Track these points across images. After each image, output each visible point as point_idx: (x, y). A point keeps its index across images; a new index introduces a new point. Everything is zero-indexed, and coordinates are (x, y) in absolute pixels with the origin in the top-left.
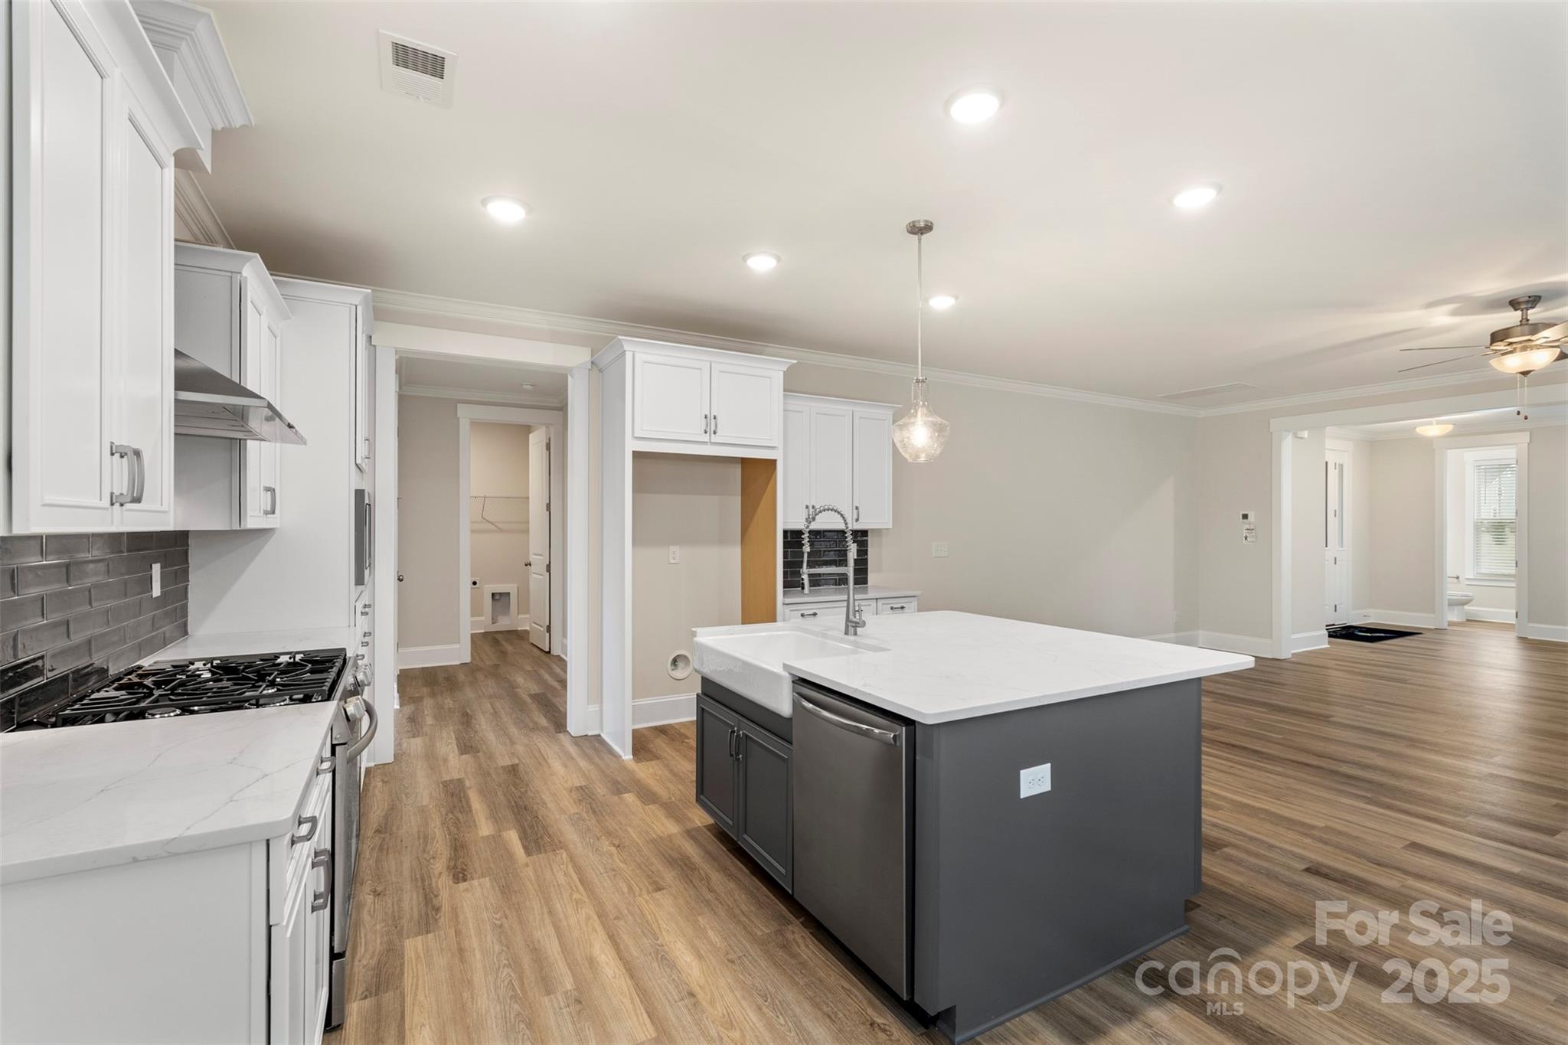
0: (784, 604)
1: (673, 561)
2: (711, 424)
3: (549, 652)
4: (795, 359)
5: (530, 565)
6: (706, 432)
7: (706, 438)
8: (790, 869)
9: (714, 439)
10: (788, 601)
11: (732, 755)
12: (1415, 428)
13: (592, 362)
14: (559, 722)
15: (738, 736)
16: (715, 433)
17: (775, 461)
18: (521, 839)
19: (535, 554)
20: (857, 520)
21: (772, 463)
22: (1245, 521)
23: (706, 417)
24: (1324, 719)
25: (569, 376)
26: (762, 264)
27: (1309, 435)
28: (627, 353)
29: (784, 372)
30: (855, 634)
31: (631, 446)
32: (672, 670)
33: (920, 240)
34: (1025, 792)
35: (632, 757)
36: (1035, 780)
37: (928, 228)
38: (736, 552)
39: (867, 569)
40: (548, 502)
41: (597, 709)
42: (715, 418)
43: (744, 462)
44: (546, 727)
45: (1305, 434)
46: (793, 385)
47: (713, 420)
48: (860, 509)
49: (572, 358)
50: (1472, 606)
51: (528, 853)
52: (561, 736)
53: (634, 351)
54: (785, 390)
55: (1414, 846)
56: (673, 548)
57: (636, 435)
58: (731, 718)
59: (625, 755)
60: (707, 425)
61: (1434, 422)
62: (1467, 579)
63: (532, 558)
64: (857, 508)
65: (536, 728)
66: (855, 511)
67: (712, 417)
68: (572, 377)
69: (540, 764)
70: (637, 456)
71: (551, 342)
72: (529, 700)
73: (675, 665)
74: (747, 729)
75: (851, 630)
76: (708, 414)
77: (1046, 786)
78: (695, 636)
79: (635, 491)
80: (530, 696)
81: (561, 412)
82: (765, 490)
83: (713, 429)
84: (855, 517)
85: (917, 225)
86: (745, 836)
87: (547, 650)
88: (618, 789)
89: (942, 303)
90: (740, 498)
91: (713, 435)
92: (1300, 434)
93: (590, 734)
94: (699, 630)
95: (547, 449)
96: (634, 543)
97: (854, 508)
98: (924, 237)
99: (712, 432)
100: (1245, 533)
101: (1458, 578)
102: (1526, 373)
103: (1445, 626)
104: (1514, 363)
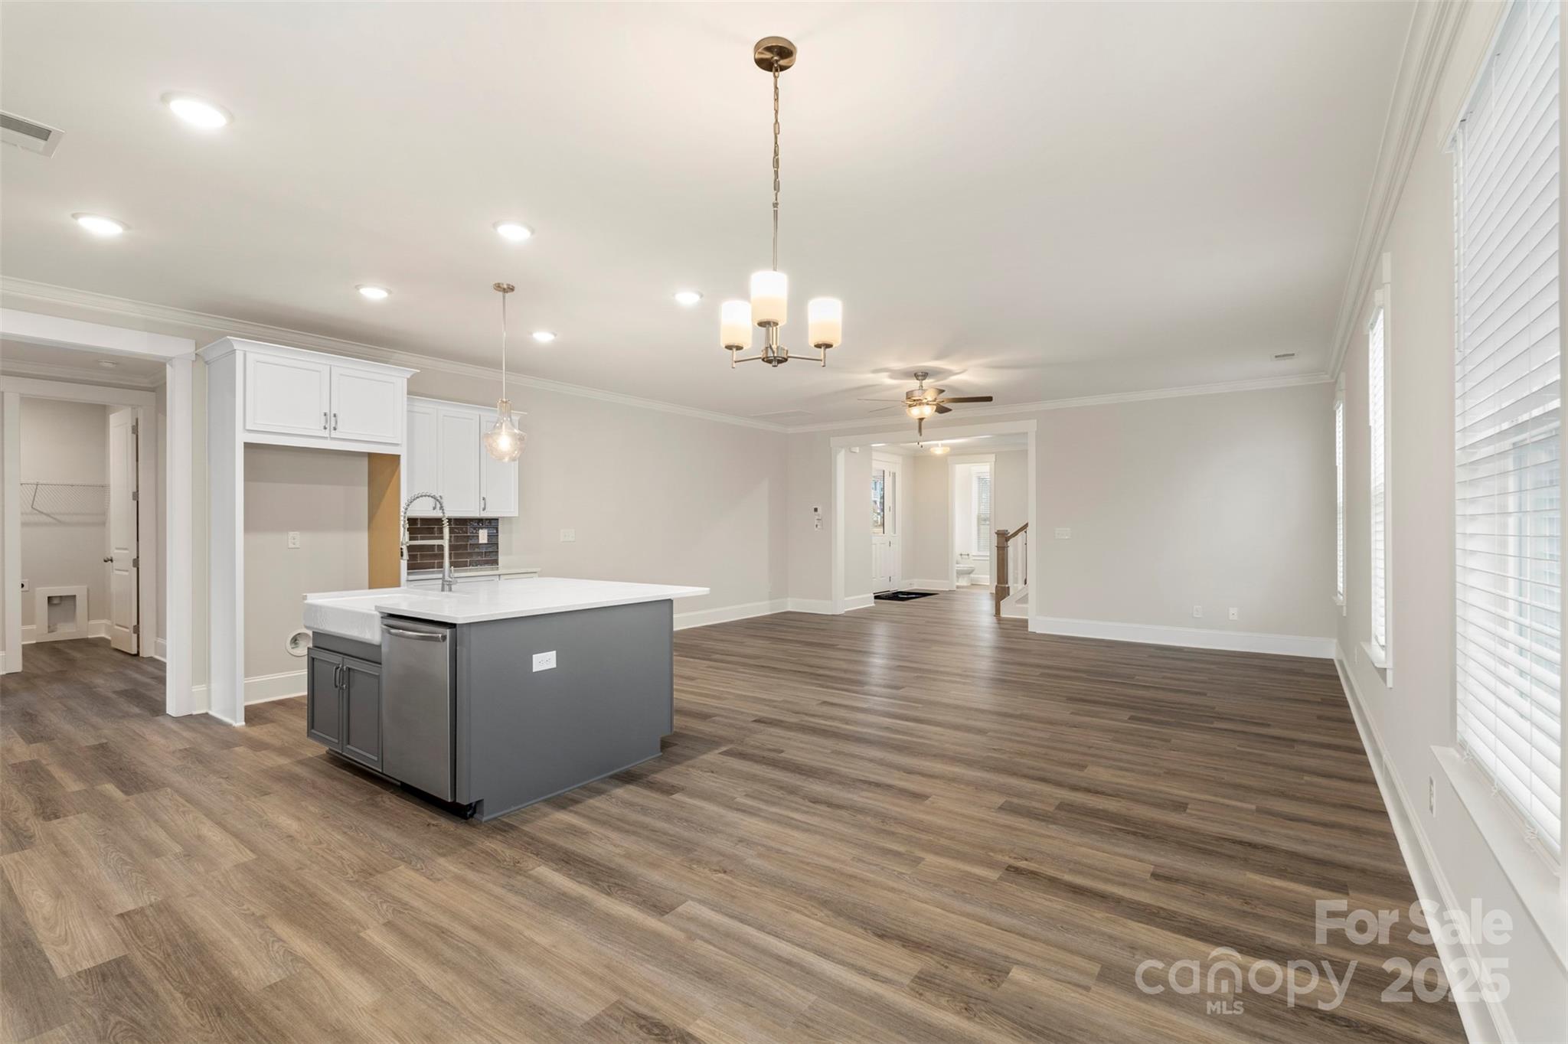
0: (408, 581)
1: (291, 546)
2: (331, 420)
3: (138, 655)
4: (418, 369)
5: (112, 560)
6: (325, 428)
7: (326, 434)
8: (380, 756)
9: (334, 434)
10: (412, 577)
11: (336, 686)
12: (929, 448)
13: (196, 354)
14: (156, 707)
15: (342, 670)
16: (335, 429)
17: (399, 456)
18: (118, 787)
19: (117, 549)
20: (484, 509)
21: (396, 458)
22: (816, 513)
23: (325, 415)
24: (832, 647)
25: (168, 366)
26: (374, 294)
27: (860, 450)
28: (237, 351)
29: (408, 379)
30: (450, 590)
31: (241, 438)
32: (293, 648)
33: (504, 297)
34: (536, 668)
35: (244, 723)
36: (544, 661)
37: (511, 289)
38: (363, 538)
39: (497, 552)
40: (135, 490)
41: (205, 689)
42: (335, 415)
43: (370, 455)
44: (139, 714)
45: (857, 450)
46: (415, 390)
47: (333, 419)
48: (487, 500)
49: (173, 350)
50: (976, 574)
51: (126, 793)
52: (160, 718)
53: (245, 351)
54: (409, 393)
55: (825, 703)
56: (291, 534)
57: (247, 428)
58: (336, 659)
59: (236, 722)
60: (327, 422)
61: (940, 445)
62: (974, 556)
63: (114, 553)
64: (484, 499)
65: (127, 715)
66: (482, 502)
67: (332, 415)
68: (172, 366)
69: (134, 739)
70: (248, 446)
71: (145, 331)
72: (114, 696)
73: (296, 644)
74: (350, 663)
75: (447, 587)
76: (328, 412)
77: (553, 665)
78: (306, 599)
79: (246, 479)
80: (115, 692)
81: (154, 393)
82: (390, 482)
83: (333, 425)
84: (483, 506)
85: (501, 285)
86: (349, 746)
87: (134, 652)
88: (228, 745)
89: (543, 337)
90: (367, 488)
91: (333, 431)
92: (853, 449)
93: (195, 713)
94: (309, 595)
95: (133, 433)
96: (247, 528)
97: (482, 499)
98: (508, 295)
99: (332, 428)
100: (816, 522)
101: (968, 555)
102: (921, 419)
103: (955, 589)
104: (916, 412)
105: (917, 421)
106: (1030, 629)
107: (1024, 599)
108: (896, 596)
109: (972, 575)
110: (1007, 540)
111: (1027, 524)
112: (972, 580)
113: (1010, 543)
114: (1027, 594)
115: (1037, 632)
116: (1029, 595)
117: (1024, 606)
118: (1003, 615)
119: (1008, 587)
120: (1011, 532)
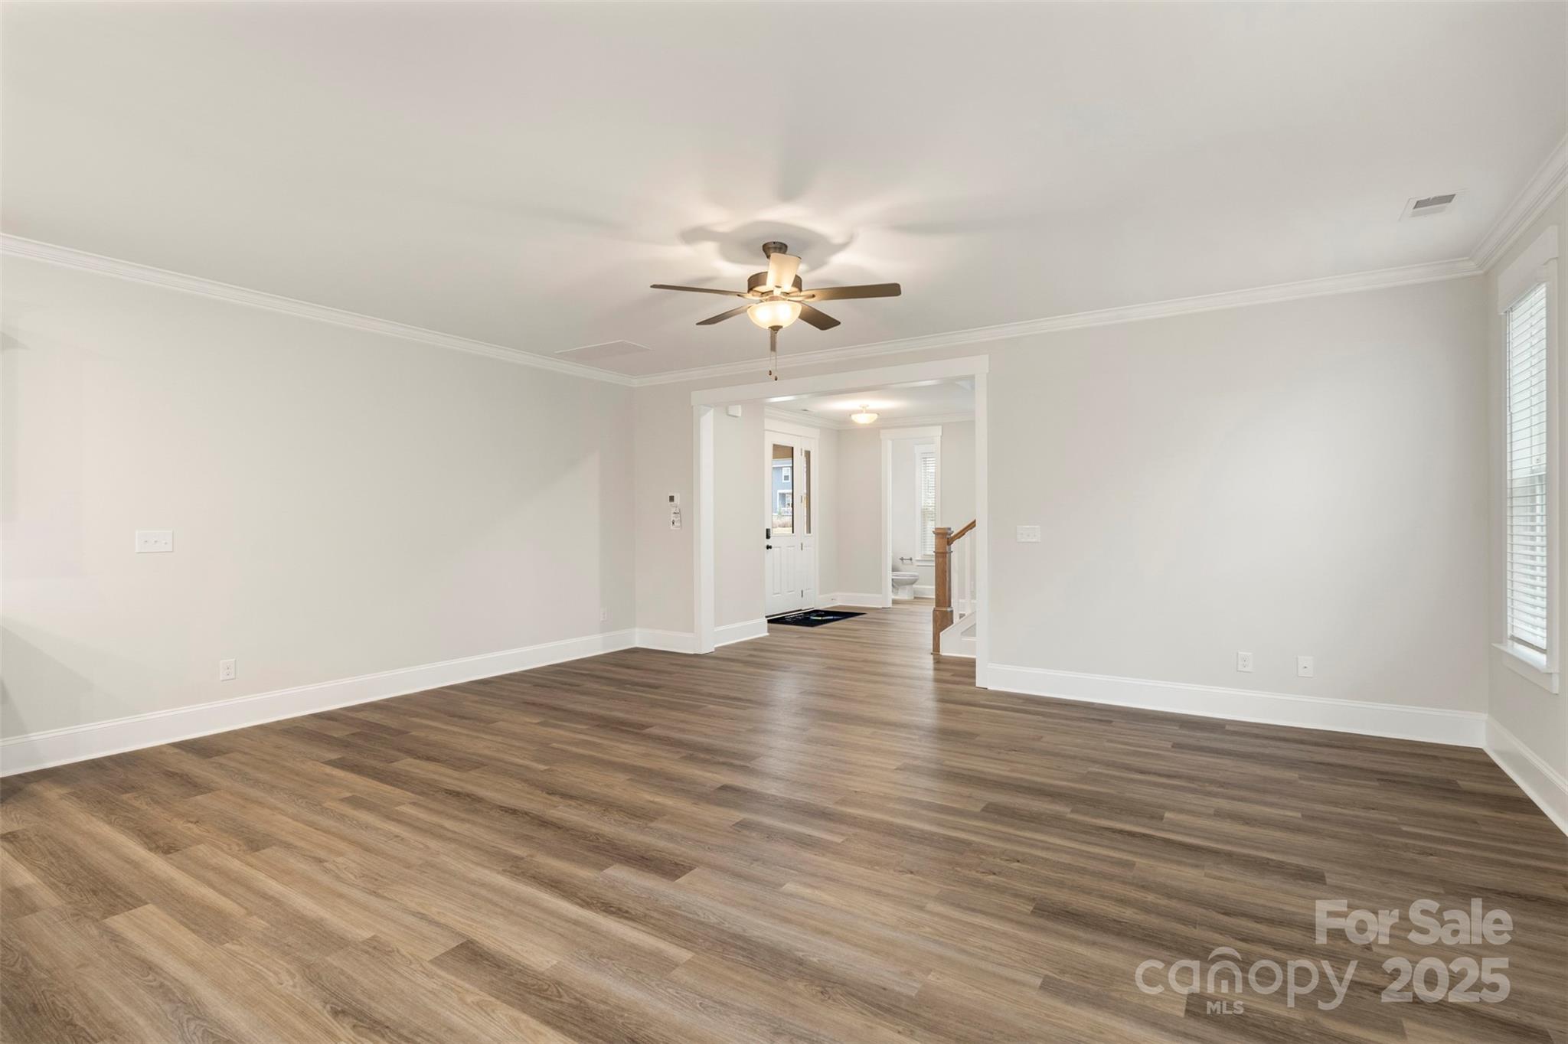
22: (672, 503)
27: (742, 413)
45: (736, 410)
62: (918, 560)
92: (728, 410)
100: (673, 517)
101: (911, 559)
102: (775, 329)
103: (890, 605)
104: (764, 314)
105: (769, 334)
106: (981, 682)
107: (971, 631)
108: (807, 619)
109: (914, 586)
110: (950, 542)
111: (975, 522)
112: (915, 592)
113: (954, 546)
114: (975, 624)
115: (991, 688)
116: (977, 625)
117: (972, 639)
118: (945, 652)
119: (952, 612)
120: (955, 530)
